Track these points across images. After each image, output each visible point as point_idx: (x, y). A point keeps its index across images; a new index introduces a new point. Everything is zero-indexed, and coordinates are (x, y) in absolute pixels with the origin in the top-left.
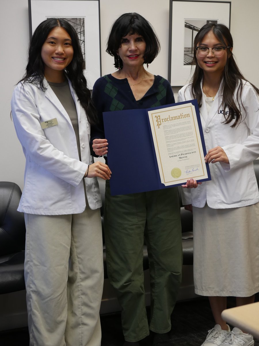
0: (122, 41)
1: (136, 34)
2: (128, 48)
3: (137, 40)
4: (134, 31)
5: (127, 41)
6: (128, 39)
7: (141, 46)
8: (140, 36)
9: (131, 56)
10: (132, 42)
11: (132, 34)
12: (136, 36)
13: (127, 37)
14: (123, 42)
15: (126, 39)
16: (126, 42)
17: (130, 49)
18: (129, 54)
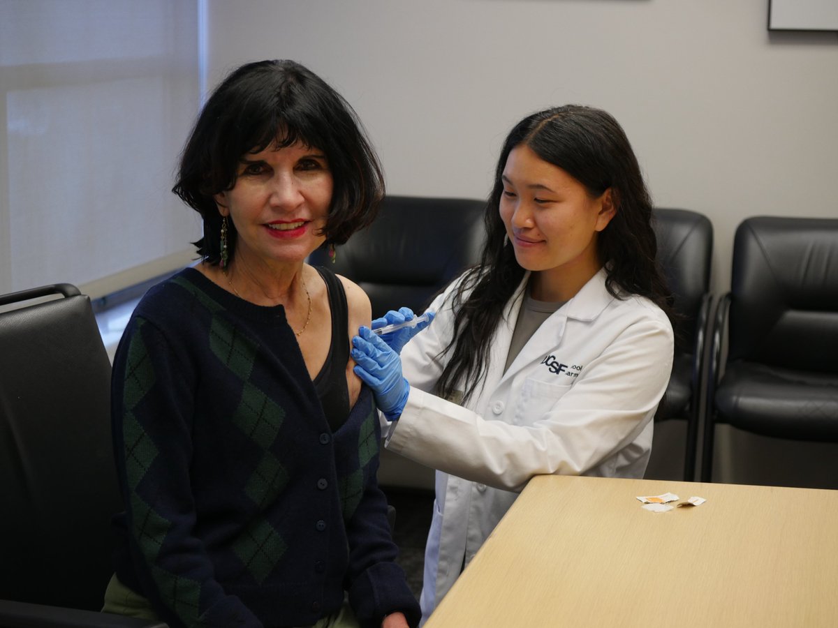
0: (241, 171)
1: (300, 143)
2: (270, 196)
3: (303, 167)
4: (295, 132)
5: (265, 171)
6: (270, 162)
7: (318, 186)
8: (313, 152)
9: (277, 226)
10: (286, 175)
11: (286, 144)
12: (299, 151)
13: (266, 155)
14: (246, 173)
15: (262, 163)
16: (260, 173)
17: (274, 201)
18: (268, 216)
